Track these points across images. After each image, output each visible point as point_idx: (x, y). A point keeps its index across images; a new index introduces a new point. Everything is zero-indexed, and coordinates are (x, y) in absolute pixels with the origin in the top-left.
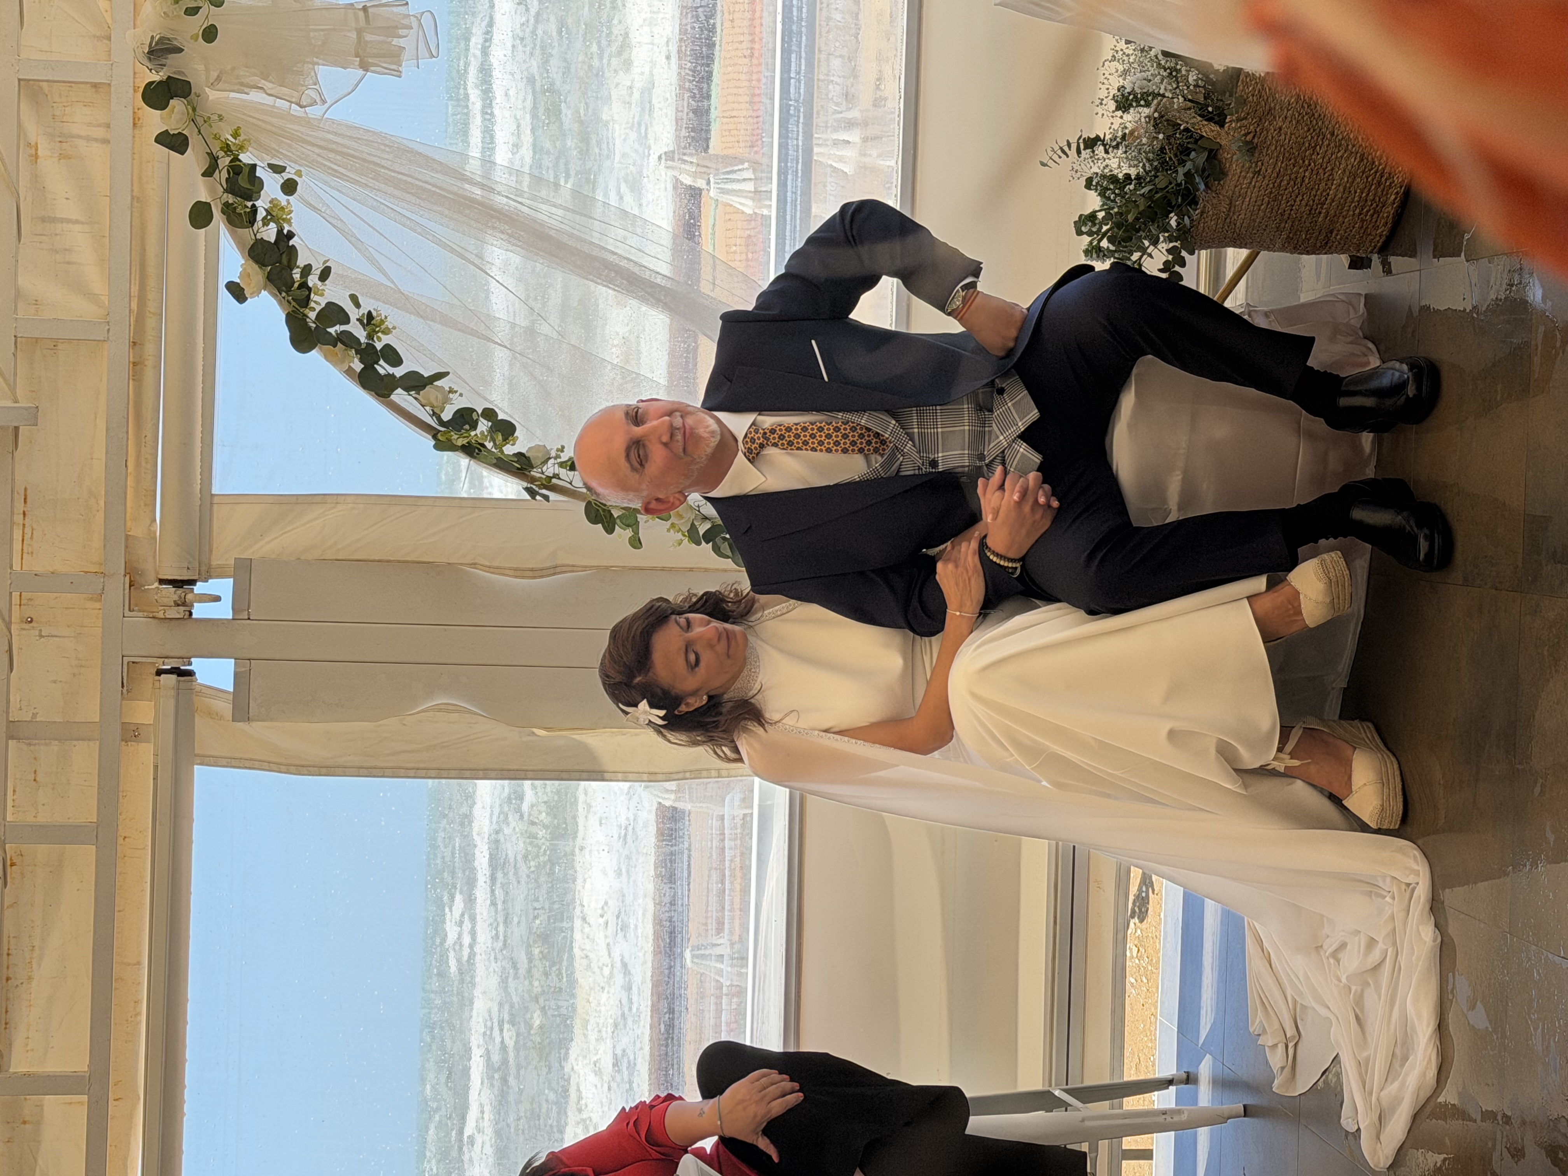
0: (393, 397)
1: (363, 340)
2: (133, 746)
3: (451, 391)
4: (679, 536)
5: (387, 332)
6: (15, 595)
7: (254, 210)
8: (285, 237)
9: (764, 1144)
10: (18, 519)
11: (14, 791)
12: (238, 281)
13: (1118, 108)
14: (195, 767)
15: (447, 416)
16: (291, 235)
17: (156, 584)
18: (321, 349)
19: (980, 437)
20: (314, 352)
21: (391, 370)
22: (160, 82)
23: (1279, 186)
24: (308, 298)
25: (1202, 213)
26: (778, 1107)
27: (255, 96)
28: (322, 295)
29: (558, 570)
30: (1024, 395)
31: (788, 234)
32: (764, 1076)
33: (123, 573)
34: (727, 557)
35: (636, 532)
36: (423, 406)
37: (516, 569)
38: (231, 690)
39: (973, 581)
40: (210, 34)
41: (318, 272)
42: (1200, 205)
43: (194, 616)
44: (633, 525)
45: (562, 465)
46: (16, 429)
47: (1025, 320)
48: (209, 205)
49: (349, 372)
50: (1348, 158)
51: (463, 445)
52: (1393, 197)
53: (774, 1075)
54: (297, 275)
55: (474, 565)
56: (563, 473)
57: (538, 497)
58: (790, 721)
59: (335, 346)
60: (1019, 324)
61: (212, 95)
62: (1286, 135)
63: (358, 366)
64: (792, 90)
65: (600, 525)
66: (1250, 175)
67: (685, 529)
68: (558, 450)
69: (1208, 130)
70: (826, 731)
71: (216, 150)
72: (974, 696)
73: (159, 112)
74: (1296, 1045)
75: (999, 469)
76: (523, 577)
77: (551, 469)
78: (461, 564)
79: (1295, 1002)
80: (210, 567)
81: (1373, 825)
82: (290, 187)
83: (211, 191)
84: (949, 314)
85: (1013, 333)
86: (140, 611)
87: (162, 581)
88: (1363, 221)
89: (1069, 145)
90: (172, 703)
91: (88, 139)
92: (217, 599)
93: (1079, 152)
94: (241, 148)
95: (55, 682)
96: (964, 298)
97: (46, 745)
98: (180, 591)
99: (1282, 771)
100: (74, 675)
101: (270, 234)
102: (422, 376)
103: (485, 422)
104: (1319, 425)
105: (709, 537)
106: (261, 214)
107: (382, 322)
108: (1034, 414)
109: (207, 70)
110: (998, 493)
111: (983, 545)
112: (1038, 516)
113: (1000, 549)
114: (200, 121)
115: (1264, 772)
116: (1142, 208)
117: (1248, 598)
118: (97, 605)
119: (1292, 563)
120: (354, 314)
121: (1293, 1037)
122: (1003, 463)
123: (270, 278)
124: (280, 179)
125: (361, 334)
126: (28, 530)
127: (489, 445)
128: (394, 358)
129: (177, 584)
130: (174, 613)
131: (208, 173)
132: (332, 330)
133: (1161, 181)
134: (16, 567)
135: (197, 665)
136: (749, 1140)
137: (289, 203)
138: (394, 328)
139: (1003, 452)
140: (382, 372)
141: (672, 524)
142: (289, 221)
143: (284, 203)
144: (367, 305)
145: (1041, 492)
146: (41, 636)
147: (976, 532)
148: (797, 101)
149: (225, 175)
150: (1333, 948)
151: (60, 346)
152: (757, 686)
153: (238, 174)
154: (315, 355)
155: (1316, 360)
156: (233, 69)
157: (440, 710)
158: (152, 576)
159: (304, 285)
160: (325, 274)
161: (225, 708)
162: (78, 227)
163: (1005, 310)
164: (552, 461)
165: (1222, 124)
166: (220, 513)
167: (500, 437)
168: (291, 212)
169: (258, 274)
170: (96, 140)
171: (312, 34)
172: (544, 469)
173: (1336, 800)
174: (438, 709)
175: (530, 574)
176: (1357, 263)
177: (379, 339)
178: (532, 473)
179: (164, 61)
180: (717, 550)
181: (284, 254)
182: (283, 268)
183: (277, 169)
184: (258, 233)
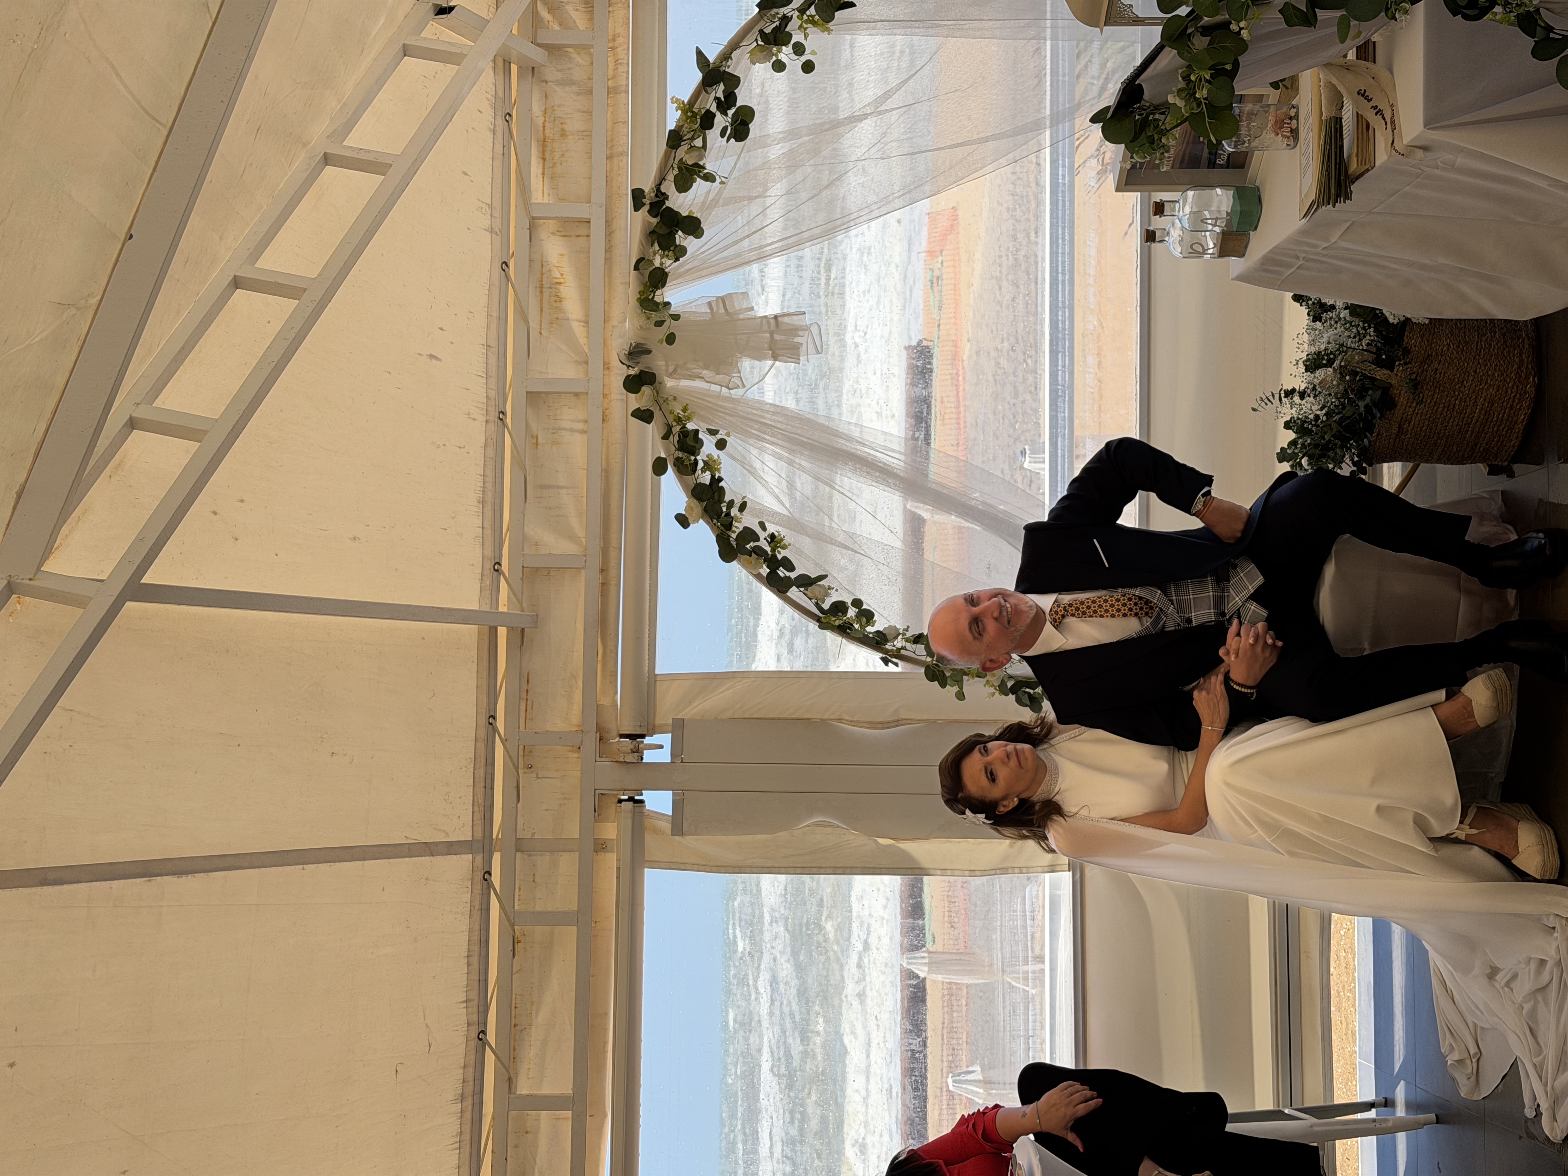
0: (789, 594)
1: (770, 553)
2: (601, 855)
3: (830, 588)
4: (992, 690)
5: (784, 547)
6: (521, 747)
7: (696, 462)
8: (716, 481)
9: (1071, 1137)
10: (524, 695)
11: (520, 889)
12: (684, 513)
13: (1307, 370)
14: (646, 869)
15: (826, 606)
16: (720, 479)
17: (617, 739)
18: (739, 561)
19: (1220, 602)
20: (735, 562)
21: (788, 574)
22: (635, 376)
23: (1437, 411)
24: (731, 524)
25: (1378, 435)
26: (1082, 1109)
27: (698, 384)
28: (740, 522)
29: (900, 723)
30: (1252, 567)
31: (1059, 479)
32: (1070, 1086)
33: (595, 730)
34: (1026, 706)
35: (961, 688)
36: (810, 599)
37: (870, 723)
38: (670, 814)
39: (1221, 704)
40: (671, 339)
41: (738, 505)
42: (1376, 431)
43: (644, 761)
44: (960, 683)
45: (907, 640)
46: (523, 630)
47: (1250, 517)
48: (665, 459)
49: (758, 576)
50: (1488, 389)
51: (839, 627)
52: (1522, 417)
53: (1078, 1086)
54: (724, 509)
55: (840, 720)
56: (909, 646)
57: (890, 664)
58: (1084, 812)
59: (750, 556)
60: (1245, 520)
61: (669, 383)
62: (1440, 374)
63: (765, 571)
64: (1060, 379)
65: (936, 682)
66: (1414, 404)
67: (996, 684)
68: (904, 630)
69: (1381, 374)
70: (1112, 819)
71: (671, 420)
72: (1227, 784)
73: (634, 395)
74: (1478, 1060)
75: (1235, 622)
76: (875, 728)
77: (899, 643)
78: (831, 720)
79: (1475, 1025)
80: (654, 726)
81: (1538, 877)
82: (721, 445)
83: (667, 450)
84: (1194, 515)
85: (1240, 526)
86: (606, 757)
87: (622, 736)
88: (1500, 436)
89: (1273, 395)
90: (630, 821)
91: (572, 430)
92: (661, 747)
93: (1280, 399)
94: (689, 419)
95: (547, 810)
96: (1204, 502)
97: (541, 855)
98: (634, 743)
99: (1463, 838)
100: (560, 805)
101: (706, 478)
102: (810, 577)
103: (854, 609)
104: (1474, 583)
105: (1014, 690)
106: (701, 464)
107: (782, 540)
108: (1260, 580)
109: (667, 365)
110: (1237, 638)
111: (1227, 679)
112: (1267, 654)
113: (1240, 681)
114: (661, 401)
115: (1449, 840)
116: (1335, 430)
117: (1432, 706)
118: (576, 755)
119: (1465, 681)
120: (762, 535)
121: (1476, 1054)
122: (1239, 618)
123: (706, 510)
124: (714, 440)
125: (768, 549)
126: (529, 703)
127: (857, 626)
128: (788, 565)
129: (632, 737)
130: (630, 758)
131: (666, 437)
132: (748, 546)
133: (1348, 412)
134: (522, 728)
135: (647, 796)
136: (1060, 1134)
137: (718, 456)
138: (789, 545)
139: (1239, 610)
140: (782, 575)
141: (988, 681)
142: (719, 470)
143: (716, 457)
144: (771, 528)
145: (1268, 636)
146: (538, 778)
147: (1222, 669)
148: (1063, 386)
149: (676, 438)
150: (1505, 981)
151: (552, 573)
152: (1056, 790)
153: (686, 437)
154: (735, 563)
155: (1473, 534)
156: (685, 363)
157: (818, 825)
158: (615, 733)
159: (728, 514)
160: (743, 507)
161: (667, 827)
162: (564, 491)
163: (1232, 511)
164: (900, 637)
165: (1392, 371)
166: (660, 688)
167: (864, 620)
168: (720, 463)
169: (698, 507)
170: (577, 431)
171: (738, 337)
172: (895, 643)
173: (1505, 861)
174: (816, 824)
175: (880, 726)
176: (1494, 471)
177: (779, 553)
178: (887, 647)
179: (639, 360)
180: (1019, 701)
181: (716, 495)
182: (715, 503)
183: (713, 432)
184: (698, 478)
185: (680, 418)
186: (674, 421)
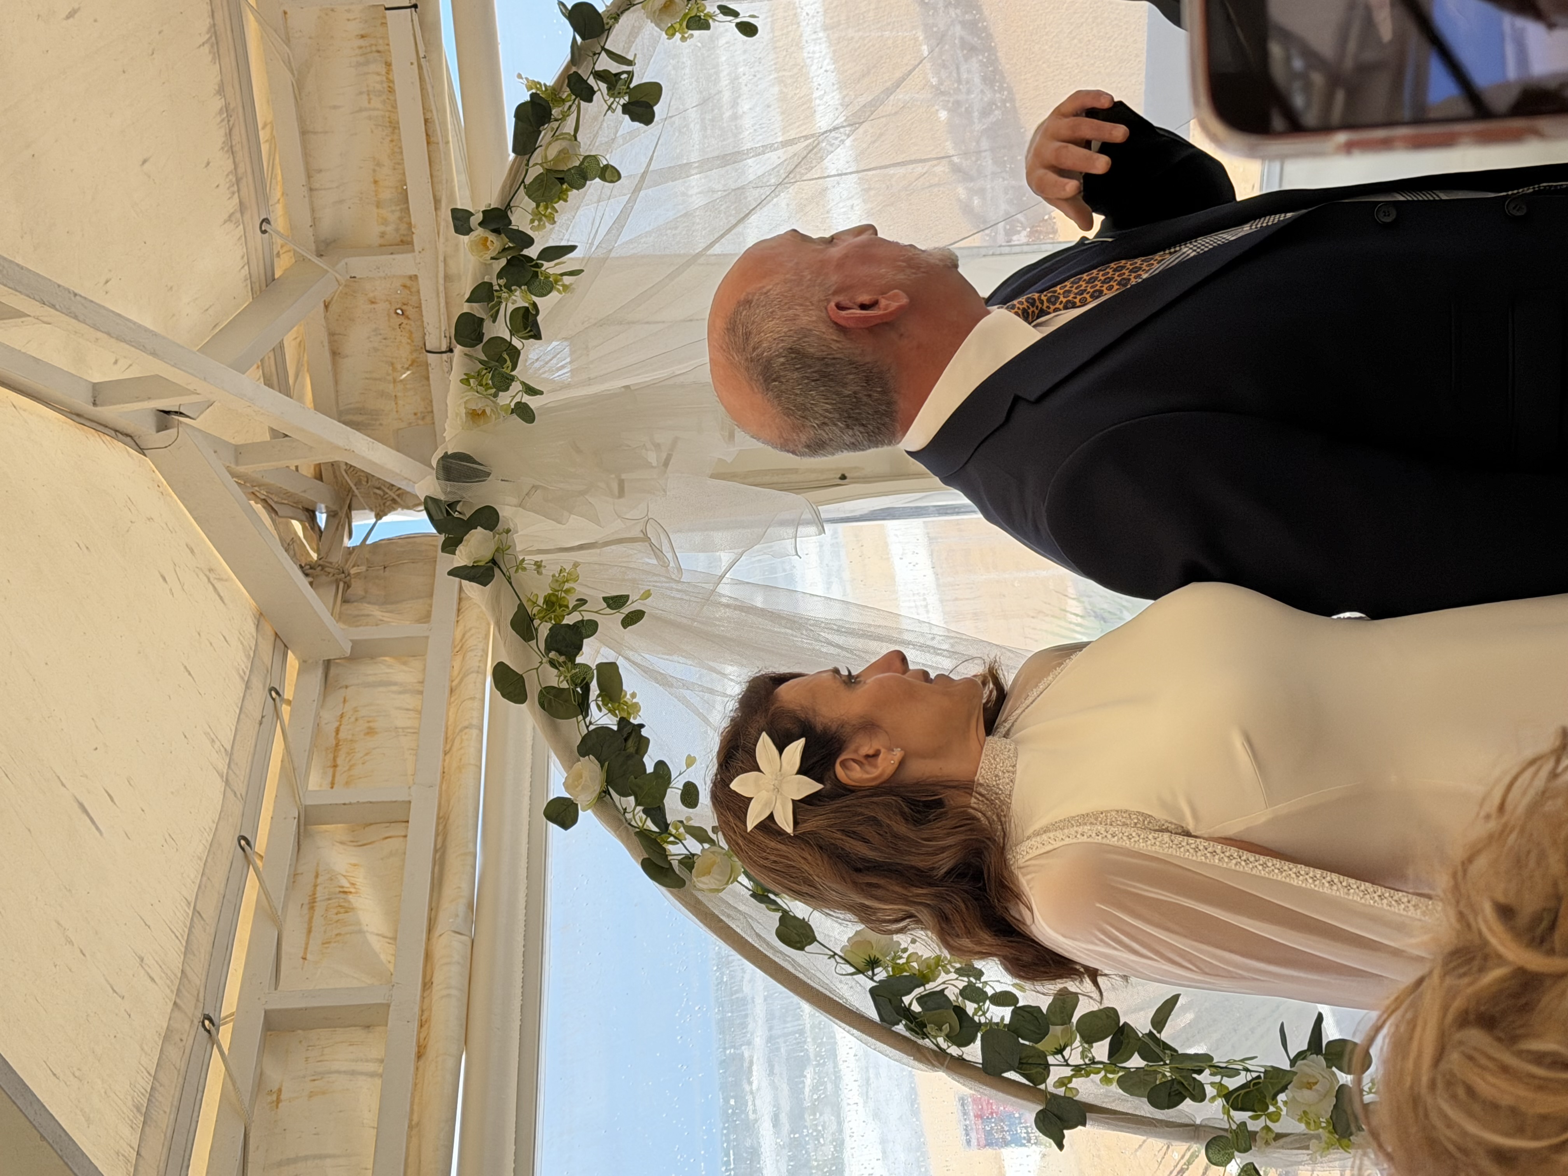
8: (631, 727)
12: (563, 796)
48: (520, 674)
91: (354, 1074)
101: (608, 720)
131: (521, 631)
162: (327, 1163)
170: (364, 1073)
181: (630, 743)
182: (629, 757)
183: (615, 602)
184: (591, 723)
185: (553, 603)
186: (539, 612)
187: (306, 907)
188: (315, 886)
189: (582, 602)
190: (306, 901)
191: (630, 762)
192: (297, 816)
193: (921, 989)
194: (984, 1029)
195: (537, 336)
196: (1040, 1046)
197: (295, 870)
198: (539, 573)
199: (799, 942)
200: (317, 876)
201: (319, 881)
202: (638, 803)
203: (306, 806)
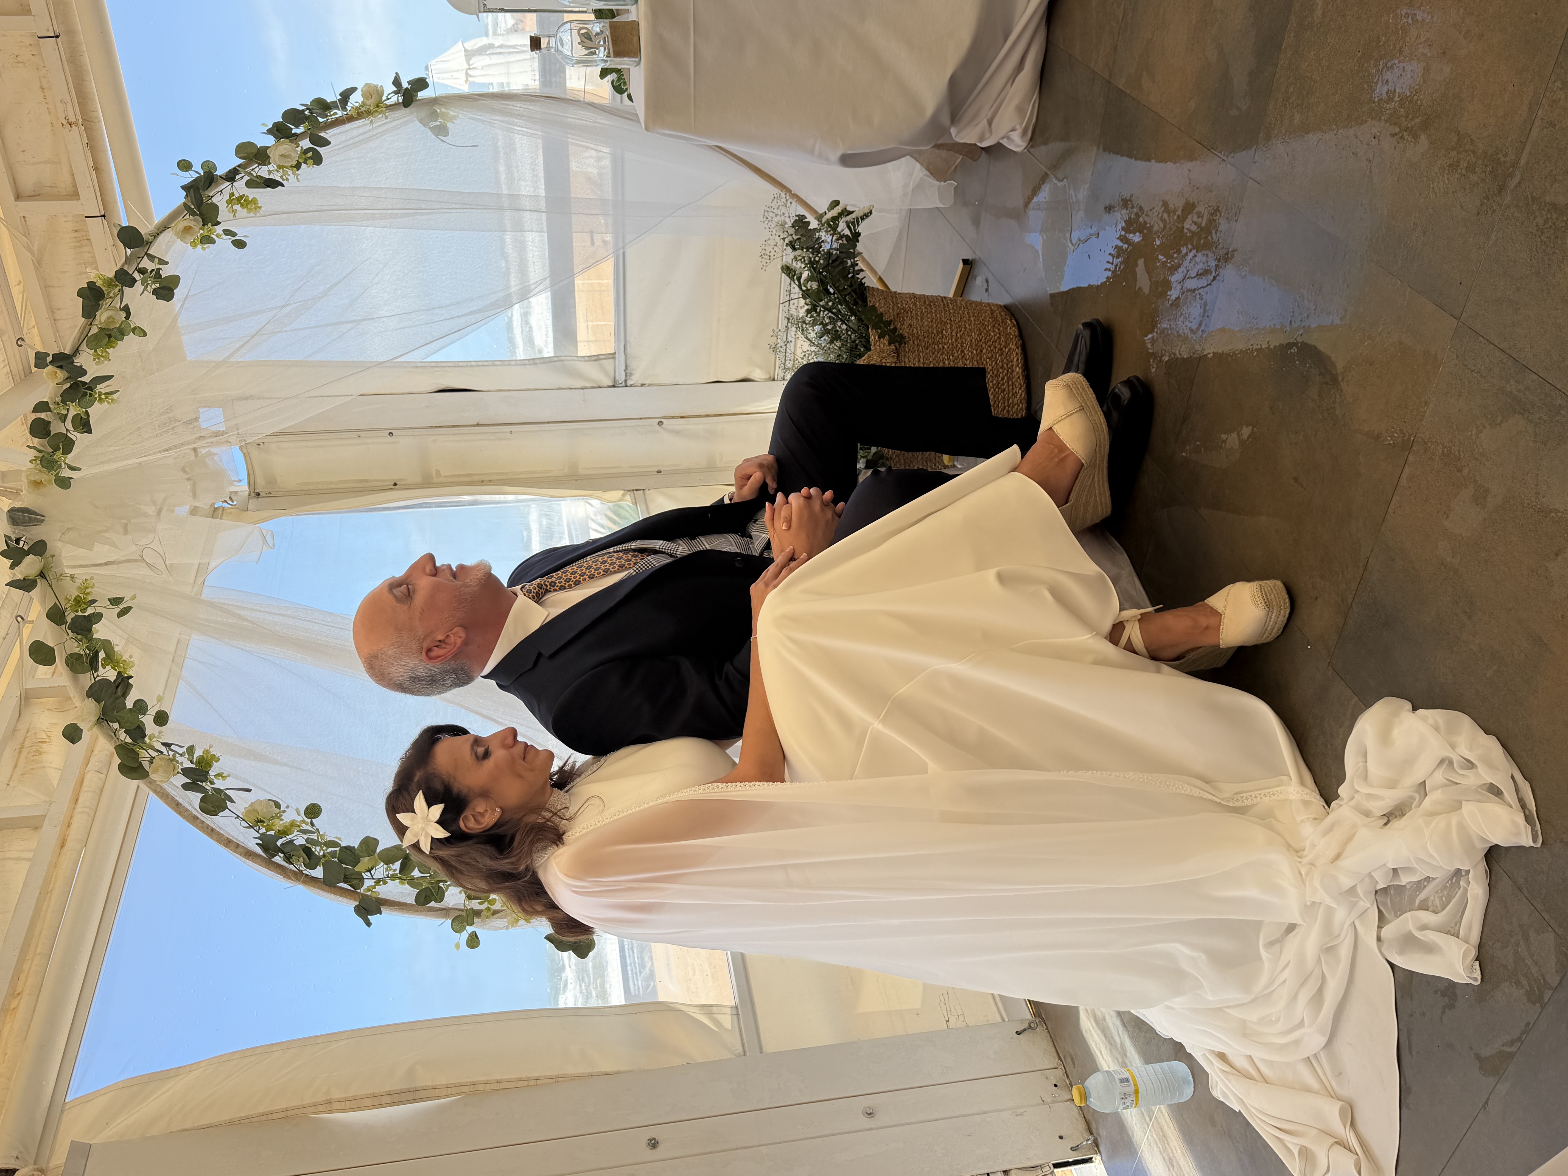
8: (124, 678)
12: (74, 722)
16: (130, 677)
41: (154, 713)
48: (51, 648)
80: (46, 1168)
94: (90, 602)
101: (109, 674)
117: (1012, 471)
131: (53, 619)
142: (130, 667)
159: (137, 722)
160: (161, 718)
166: (68, 1117)
168: (133, 667)
169: (94, 712)
181: (120, 688)
182: (117, 698)
183: (116, 601)
184: (98, 676)
185: (78, 601)
186: (71, 606)
187: (17, 751)
188: (26, 738)
189: (94, 601)
190: (18, 747)
191: (118, 701)
192: (19, 695)
193: (285, 839)
194: (323, 860)
195: (89, 431)
196: (357, 869)
197: (15, 726)
198: (74, 582)
199: (213, 811)
200: (28, 732)
201: (28, 735)
202: (121, 727)
203: (26, 689)
